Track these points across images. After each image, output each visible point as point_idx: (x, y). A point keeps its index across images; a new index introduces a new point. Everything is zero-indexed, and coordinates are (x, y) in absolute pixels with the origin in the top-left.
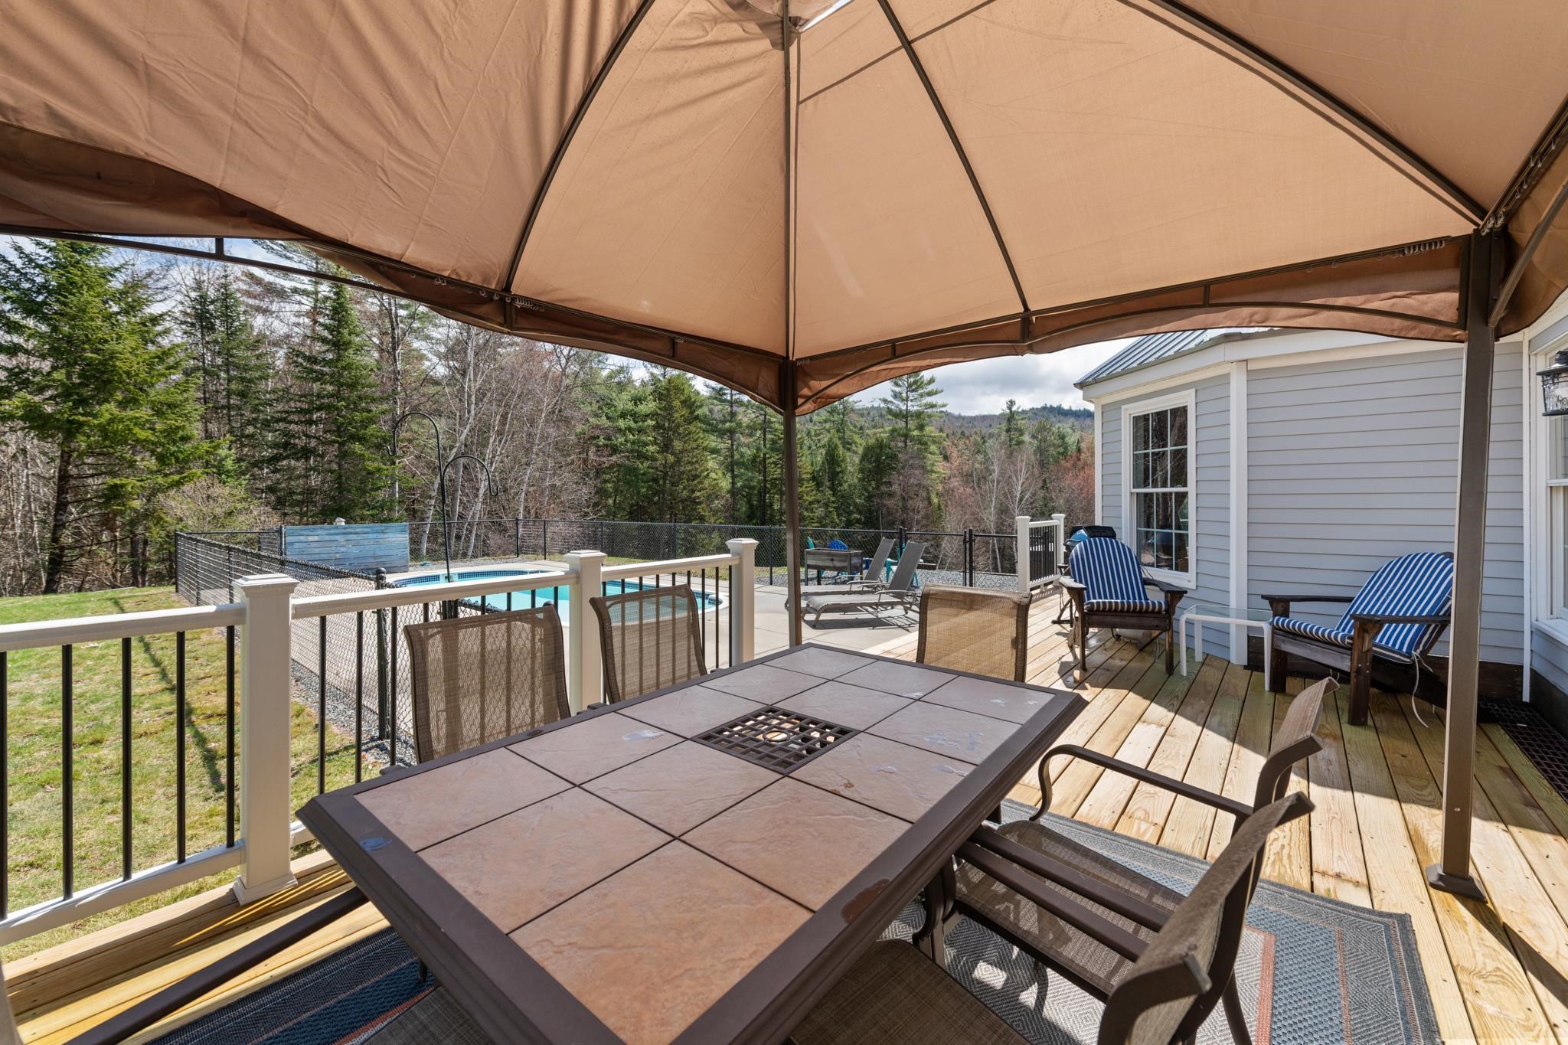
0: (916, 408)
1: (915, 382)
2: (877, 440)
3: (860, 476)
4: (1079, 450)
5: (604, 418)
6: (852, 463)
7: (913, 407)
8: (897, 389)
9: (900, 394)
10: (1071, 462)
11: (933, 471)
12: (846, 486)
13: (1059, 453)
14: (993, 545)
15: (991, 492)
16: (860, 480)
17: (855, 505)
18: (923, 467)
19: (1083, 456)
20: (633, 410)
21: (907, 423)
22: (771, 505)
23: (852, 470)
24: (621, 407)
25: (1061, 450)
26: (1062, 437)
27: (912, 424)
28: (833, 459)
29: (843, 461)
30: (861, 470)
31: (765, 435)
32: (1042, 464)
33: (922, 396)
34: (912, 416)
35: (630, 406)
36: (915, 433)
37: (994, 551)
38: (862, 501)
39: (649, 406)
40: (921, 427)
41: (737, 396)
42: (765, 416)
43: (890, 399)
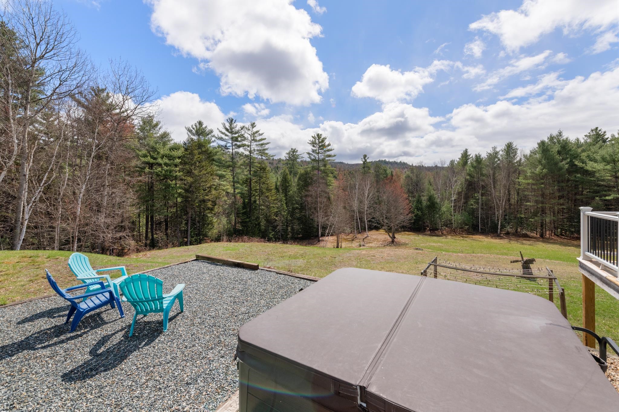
0: (322, 157)
1: (322, 145)
2: (305, 171)
3: (298, 187)
4: (392, 175)
5: (149, 158)
6: (294, 182)
7: (321, 157)
8: (314, 148)
9: (316, 150)
10: (389, 180)
11: (330, 185)
12: (291, 192)
13: (384, 177)
14: (357, 217)
15: (355, 193)
16: (298, 189)
17: (295, 200)
18: (326, 184)
19: (394, 178)
20: (169, 154)
21: (318, 163)
22: (255, 202)
23: (294, 184)
24: (162, 152)
25: (385, 176)
26: (385, 171)
27: (321, 164)
28: (286, 180)
29: (290, 181)
30: (298, 185)
31: (250, 169)
32: (377, 182)
33: (325, 151)
34: (320, 160)
35: (167, 152)
36: (322, 168)
37: (357, 219)
38: (299, 199)
39: (180, 153)
40: (325, 165)
41: (236, 150)
42: (250, 159)
43: (311, 153)
